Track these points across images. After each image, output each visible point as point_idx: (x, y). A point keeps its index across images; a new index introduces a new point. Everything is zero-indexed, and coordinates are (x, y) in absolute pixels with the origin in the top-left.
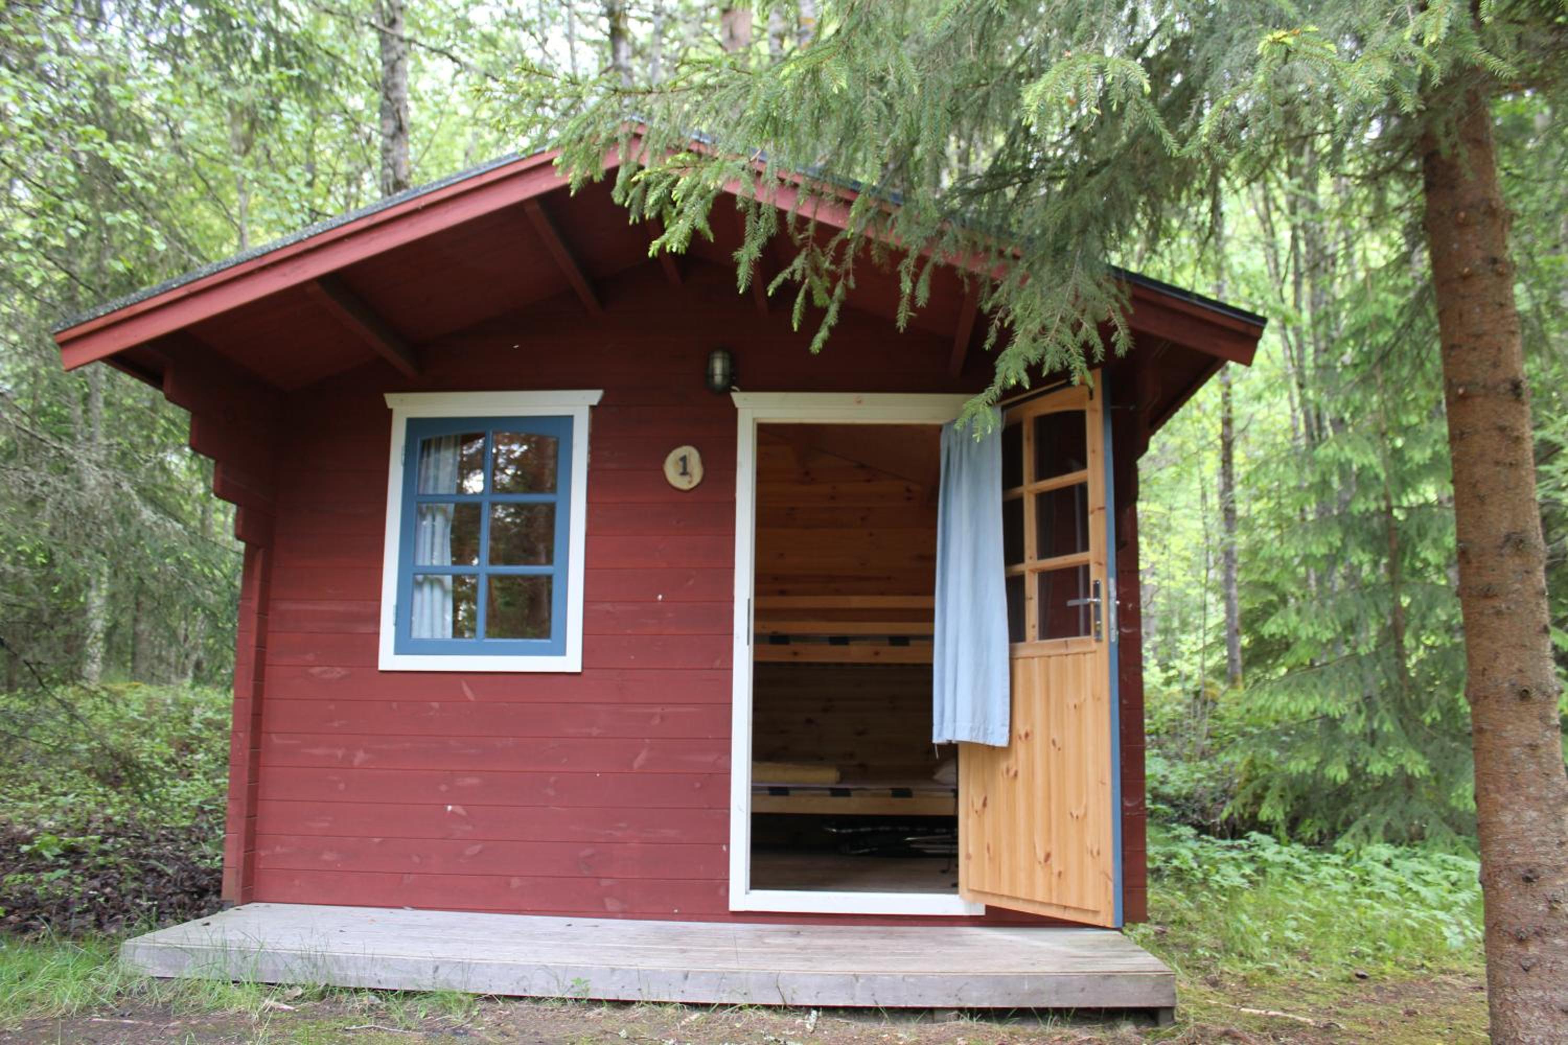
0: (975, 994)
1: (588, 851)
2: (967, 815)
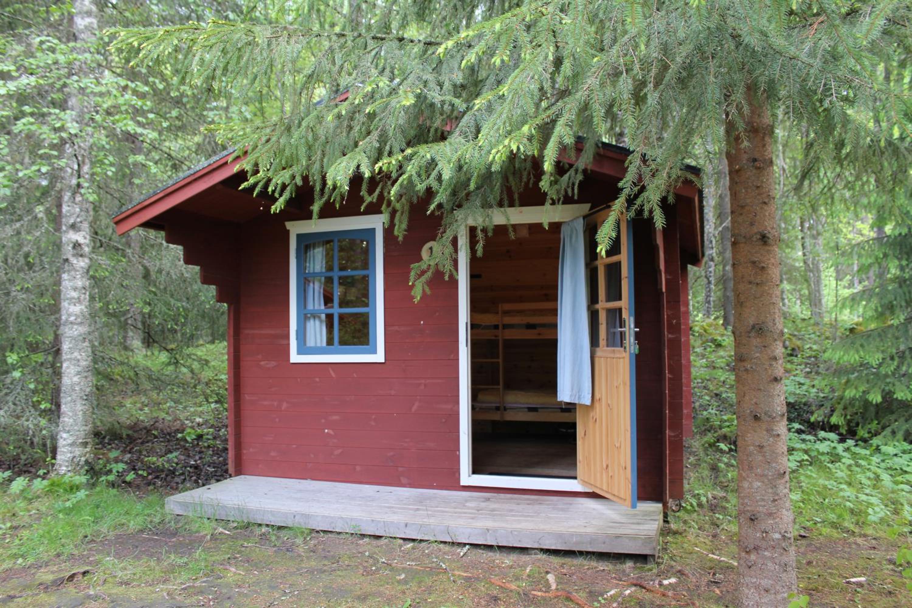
0: (547, 542)
1: (392, 454)
2: (579, 439)
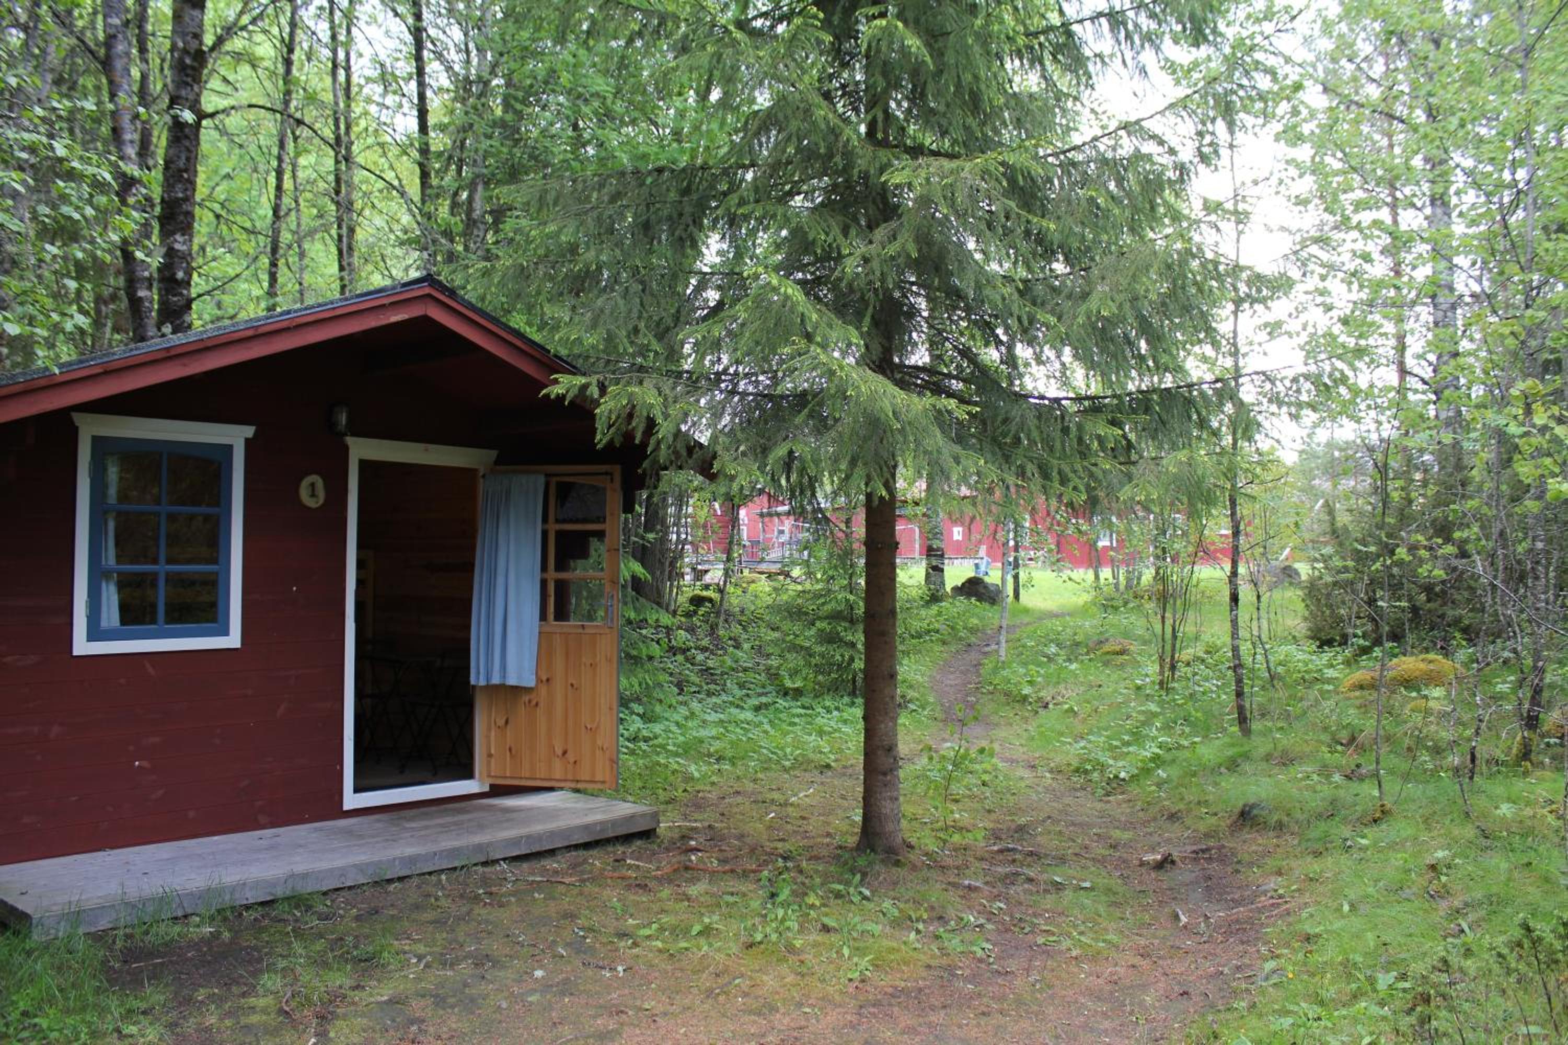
1: (246, 783)
2: (489, 730)
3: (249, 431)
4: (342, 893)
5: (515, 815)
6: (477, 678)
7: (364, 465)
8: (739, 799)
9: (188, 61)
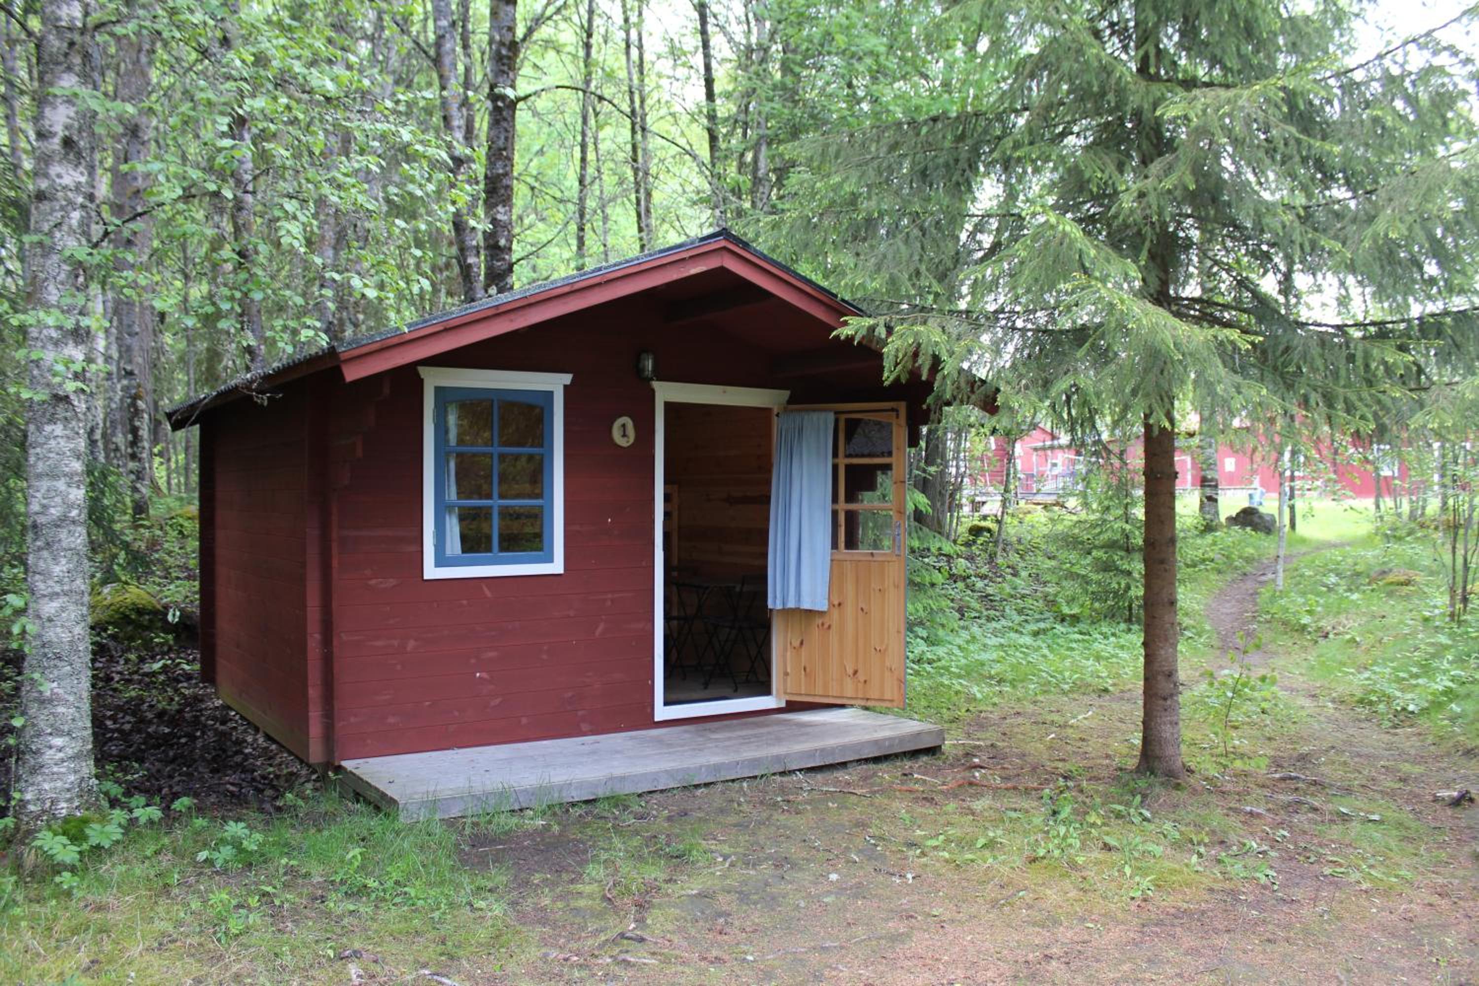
1: (570, 694)
2: (785, 650)
3: (567, 378)
4: (655, 796)
5: (809, 730)
6: (774, 602)
7: (669, 407)
8: (1020, 720)
9: (504, 52)
